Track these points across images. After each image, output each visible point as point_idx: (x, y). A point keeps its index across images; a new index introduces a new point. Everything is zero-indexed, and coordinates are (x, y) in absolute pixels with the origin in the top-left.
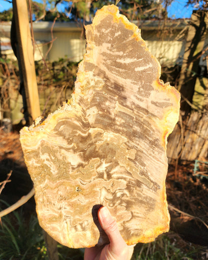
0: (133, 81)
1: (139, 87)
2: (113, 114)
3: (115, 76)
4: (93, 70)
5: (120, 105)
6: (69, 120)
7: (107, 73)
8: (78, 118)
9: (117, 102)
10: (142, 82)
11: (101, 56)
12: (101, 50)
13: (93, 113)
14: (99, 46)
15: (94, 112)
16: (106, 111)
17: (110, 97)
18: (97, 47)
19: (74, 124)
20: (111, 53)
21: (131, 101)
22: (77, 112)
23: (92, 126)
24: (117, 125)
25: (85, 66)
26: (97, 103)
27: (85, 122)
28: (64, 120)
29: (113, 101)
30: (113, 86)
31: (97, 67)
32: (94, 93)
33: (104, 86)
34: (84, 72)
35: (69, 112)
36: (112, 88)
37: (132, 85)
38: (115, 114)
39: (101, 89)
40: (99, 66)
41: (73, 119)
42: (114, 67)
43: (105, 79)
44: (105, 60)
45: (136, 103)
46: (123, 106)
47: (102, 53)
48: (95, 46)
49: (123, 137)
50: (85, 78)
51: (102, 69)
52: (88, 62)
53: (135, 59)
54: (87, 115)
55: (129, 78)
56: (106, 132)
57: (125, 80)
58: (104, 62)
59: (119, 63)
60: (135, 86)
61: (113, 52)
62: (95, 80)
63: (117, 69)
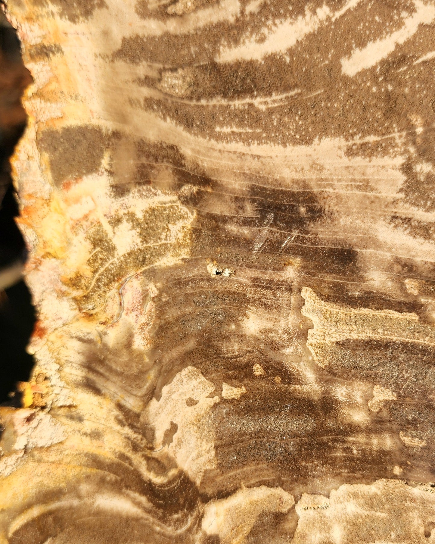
0: (357, 140)
1: (400, 160)
2: (310, 375)
3: (240, 147)
4: (105, 162)
5: (332, 308)
6: (64, 503)
7: (187, 151)
8: (112, 467)
9: (307, 293)
10: (410, 128)
11: (120, 64)
12: (106, 34)
13: (191, 412)
14: (87, 13)
15: (191, 402)
16: (258, 370)
17: (256, 283)
18: (82, 26)
19: (100, 513)
20: (172, 26)
21: (388, 256)
22: (96, 435)
23: (210, 490)
24: (353, 429)
25: (46, 156)
26: (191, 344)
27: (158, 480)
28: (35, 512)
29: (283, 297)
30: (250, 210)
31: (116, 135)
32: (153, 289)
33: (196, 232)
34: (58, 195)
35: (53, 457)
36: (247, 223)
37: (359, 161)
38: (319, 370)
39: (185, 253)
40: (127, 129)
41: (84, 488)
42: (218, 101)
43: (187, 189)
44: (149, 82)
45: (418, 260)
46: (353, 302)
47: (118, 45)
48: (64, 24)
49: (417, 491)
50: (76, 226)
51: (152, 136)
52: (59, 126)
53: (324, 11)
54: (159, 435)
55: (325, 132)
56: (306, 498)
57: (302, 149)
58: (146, 92)
59: (238, 64)
60: (378, 161)
61: (182, 16)
62: (131, 217)
63: (238, 104)
